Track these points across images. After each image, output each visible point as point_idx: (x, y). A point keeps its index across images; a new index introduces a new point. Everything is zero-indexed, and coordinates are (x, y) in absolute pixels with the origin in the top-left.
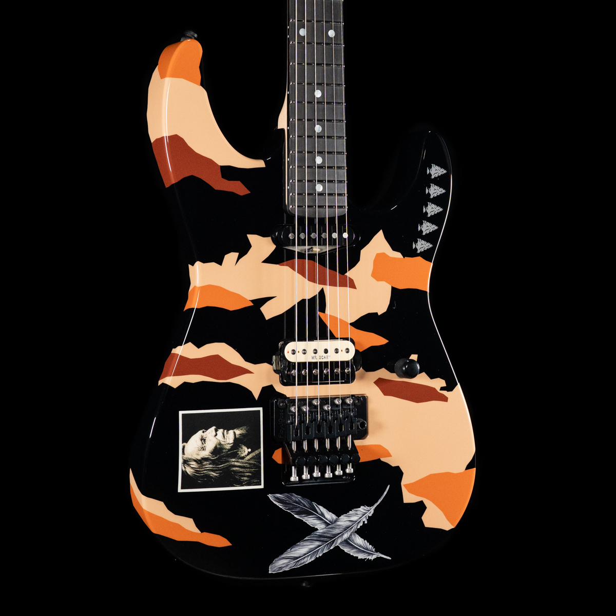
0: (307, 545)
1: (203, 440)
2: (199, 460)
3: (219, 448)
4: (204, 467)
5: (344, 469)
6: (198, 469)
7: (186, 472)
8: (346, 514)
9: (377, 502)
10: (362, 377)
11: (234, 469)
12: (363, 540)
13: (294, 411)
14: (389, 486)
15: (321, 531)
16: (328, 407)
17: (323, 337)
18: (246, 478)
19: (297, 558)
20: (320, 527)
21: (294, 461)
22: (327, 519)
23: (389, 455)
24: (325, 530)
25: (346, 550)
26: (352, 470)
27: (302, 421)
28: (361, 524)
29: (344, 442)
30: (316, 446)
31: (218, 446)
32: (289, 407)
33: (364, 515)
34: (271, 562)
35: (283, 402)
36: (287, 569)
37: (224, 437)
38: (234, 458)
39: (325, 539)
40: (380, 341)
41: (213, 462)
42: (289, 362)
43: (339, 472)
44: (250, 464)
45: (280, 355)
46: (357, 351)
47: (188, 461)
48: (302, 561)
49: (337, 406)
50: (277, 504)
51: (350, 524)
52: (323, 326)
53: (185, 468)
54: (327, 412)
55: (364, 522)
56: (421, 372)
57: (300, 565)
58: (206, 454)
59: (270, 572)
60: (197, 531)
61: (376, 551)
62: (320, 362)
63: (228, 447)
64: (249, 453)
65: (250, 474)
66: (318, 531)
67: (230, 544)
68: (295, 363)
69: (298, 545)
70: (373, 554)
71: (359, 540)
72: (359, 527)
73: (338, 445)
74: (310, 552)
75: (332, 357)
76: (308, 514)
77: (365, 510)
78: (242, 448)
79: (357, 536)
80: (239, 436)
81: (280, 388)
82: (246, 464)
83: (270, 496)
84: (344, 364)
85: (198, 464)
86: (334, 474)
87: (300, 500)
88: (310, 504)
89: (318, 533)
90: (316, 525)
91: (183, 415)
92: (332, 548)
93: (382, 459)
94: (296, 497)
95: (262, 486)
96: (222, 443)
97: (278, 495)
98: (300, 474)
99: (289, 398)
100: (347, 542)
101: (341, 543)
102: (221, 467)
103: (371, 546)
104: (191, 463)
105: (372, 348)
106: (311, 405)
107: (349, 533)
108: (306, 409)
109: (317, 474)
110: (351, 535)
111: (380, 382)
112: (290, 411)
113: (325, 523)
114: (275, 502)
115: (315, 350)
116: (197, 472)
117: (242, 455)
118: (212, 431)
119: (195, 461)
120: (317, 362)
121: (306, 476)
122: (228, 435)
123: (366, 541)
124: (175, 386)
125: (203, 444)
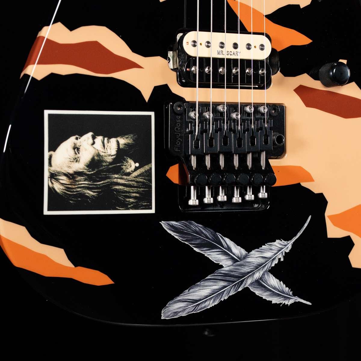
0: (210, 286)
1: (76, 149)
2: (71, 175)
3: (98, 160)
4: (77, 183)
5: (256, 192)
6: (70, 186)
7: (54, 189)
8: (258, 248)
9: (295, 235)
10: (280, 83)
11: (117, 187)
12: (278, 280)
13: (194, 118)
14: (310, 217)
15: (227, 269)
16: (237, 115)
17: (232, 29)
18: (131, 200)
19: (196, 301)
20: (226, 264)
21: (192, 179)
22: (234, 254)
23: (311, 179)
24: (232, 267)
25: (258, 292)
26: (266, 194)
27: (203, 131)
28: (276, 262)
29: (256, 161)
30: (222, 163)
31: (96, 158)
32: (189, 112)
33: (280, 250)
34: (164, 305)
35: (180, 106)
36: (184, 314)
37: (104, 146)
38: (117, 173)
39: (232, 279)
40: (303, 40)
41: (89, 178)
42: (189, 57)
43: (250, 196)
44: (137, 182)
45: (178, 48)
46: (273, 50)
47: (56, 175)
48: (203, 305)
49: (249, 114)
50: (172, 234)
51: (261, 261)
52: (232, 15)
53: (52, 183)
54: (235, 121)
55: (280, 259)
56: (350, 81)
57: (200, 309)
58: (80, 166)
59: (162, 318)
60: (69, 264)
61: (294, 295)
62: (227, 59)
63: (109, 159)
64: (136, 169)
65: (138, 195)
66: (223, 269)
67: (111, 282)
68: (196, 58)
69: (198, 285)
70: (290, 299)
71: (273, 281)
72: (273, 265)
73: (249, 163)
74: (213, 294)
75: (243, 54)
76: (211, 247)
77: (281, 244)
78: (127, 162)
79: (271, 276)
80: (124, 146)
81: (177, 89)
82: (133, 182)
83: (163, 224)
84: (258, 64)
85: (70, 179)
86: (243, 199)
87: (202, 229)
88: (214, 236)
89: (222, 271)
90: (220, 261)
91: (50, 116)
92: (240, 290)
93: (303, 184)
94: (197, 226)
95: (153, 211)
96: (102, 154)
97: (174, 223)
98: (201, 196)
99: (188, 102)
100: (259, 283)
101: (251, 284)
102: (99, 185)
103: (287, 288)
104: (60, 178)
105: (292, 48)
106: (215, 111)
107: (262, 272)
108: (209, 115)
109: (222, 197)
110: (263, 274)
111: (301, 91)
112: (190, 118)
113: (232, 258)
114: (169, 231)
115: (222, 43)
116: (68, 189)
117: (128, 171)
118: (88, 138)
119: (65, 175)
120: (224, 59)
121: (208, 199)
122: (109, 144)
123: (282, 282)
124: (39, 77)
125: (76, 154)
